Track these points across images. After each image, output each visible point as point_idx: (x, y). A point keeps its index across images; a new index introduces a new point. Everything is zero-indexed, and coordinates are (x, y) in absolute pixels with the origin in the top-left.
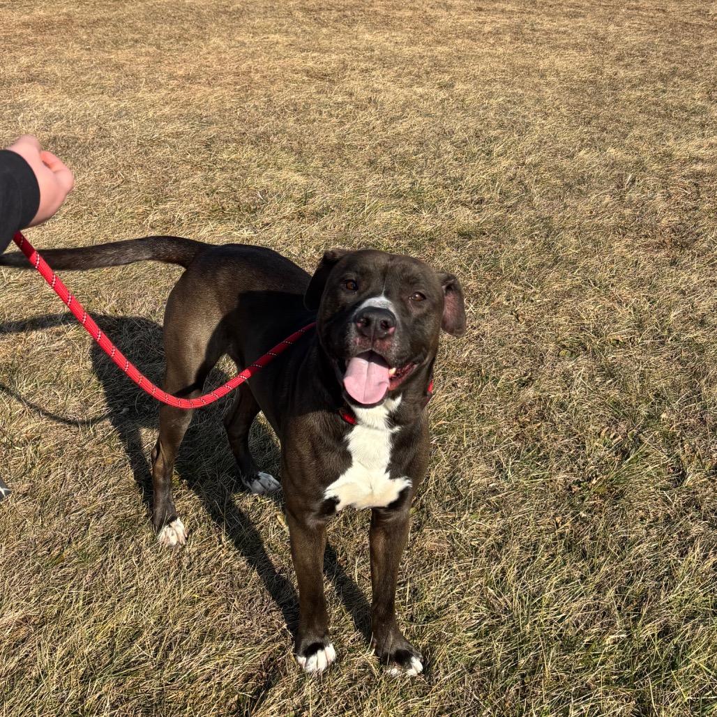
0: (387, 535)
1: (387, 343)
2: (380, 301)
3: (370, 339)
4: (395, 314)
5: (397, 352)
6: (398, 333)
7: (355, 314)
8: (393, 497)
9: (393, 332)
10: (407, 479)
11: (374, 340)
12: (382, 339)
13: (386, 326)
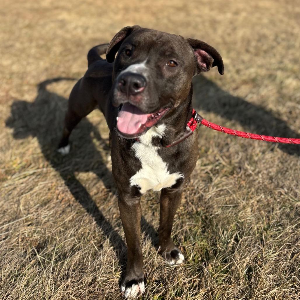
0: (170, 199)
1: (139, 97)
3: (126, 94)
5: (147, 104)
8: (174, 182)
9: (143, 91)
10: (180, 174)
11: (129, 95)
12: (135, 95)
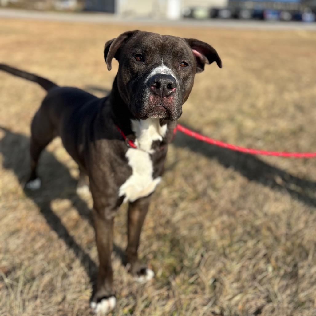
1: (171, 98)
2: (162, 69)
3: (160, 97)
4: (175, 78)
6: (177, 91)
7: (147, 80)
9: (175, 90)
11: (163, 98)
12: (168, 96)
13: (170, 86)
